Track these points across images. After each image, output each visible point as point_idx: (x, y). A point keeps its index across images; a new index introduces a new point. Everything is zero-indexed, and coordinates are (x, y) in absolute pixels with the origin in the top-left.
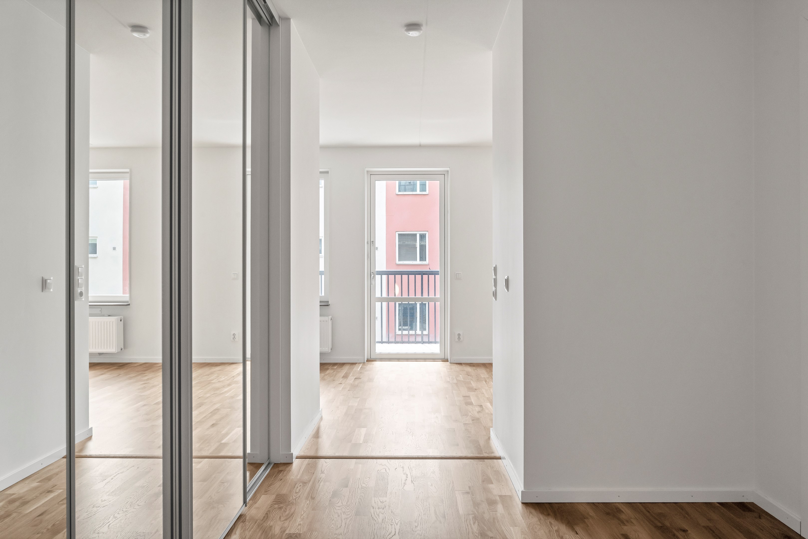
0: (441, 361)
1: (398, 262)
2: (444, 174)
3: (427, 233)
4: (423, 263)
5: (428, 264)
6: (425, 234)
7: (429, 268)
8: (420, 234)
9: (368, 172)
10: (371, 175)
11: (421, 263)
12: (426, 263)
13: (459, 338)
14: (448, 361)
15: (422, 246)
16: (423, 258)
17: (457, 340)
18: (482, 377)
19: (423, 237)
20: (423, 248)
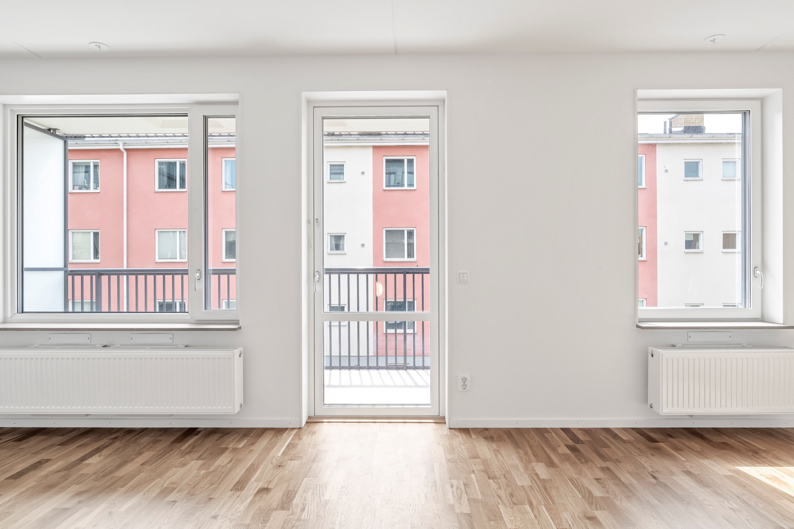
0: (432, 421)
1: (385, 259)
2: (438, 106)
3: (415, 229)
4: (411, 260)
5: (416, 261)
6: (413, 231)
7: (417, 266)
8: (408, 231)
9: (309, 102)
10: (314, 107)
11: (409, 260)
12: (414, 260)
13: (464, 386)
14: (445, 423)
15: (410, 244)
16: (410, 255)
17: (460, 388)
18: (519, 484)
19: (411, 234)
20: (411, 245)
